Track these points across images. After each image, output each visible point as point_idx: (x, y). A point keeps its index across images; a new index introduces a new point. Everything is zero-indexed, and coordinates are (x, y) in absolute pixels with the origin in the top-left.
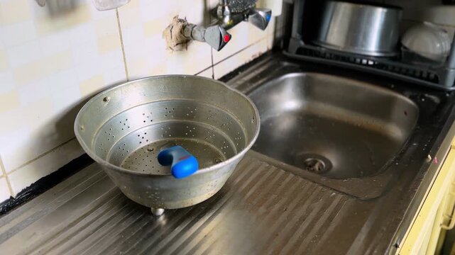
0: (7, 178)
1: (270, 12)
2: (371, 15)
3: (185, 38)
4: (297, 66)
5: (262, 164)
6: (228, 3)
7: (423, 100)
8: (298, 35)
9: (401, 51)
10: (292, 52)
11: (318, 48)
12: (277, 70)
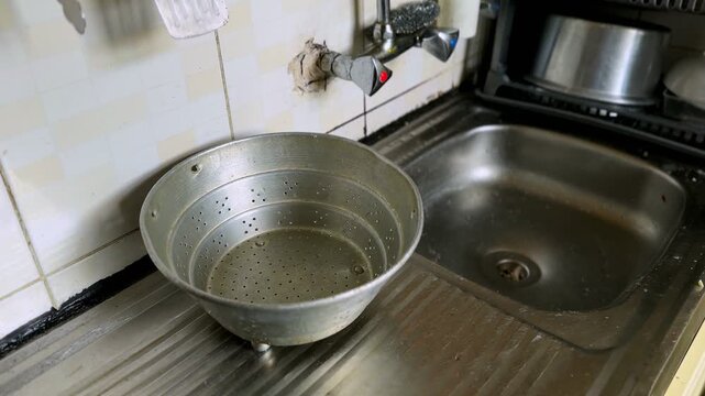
0: (45, 281)
1: (457, 33)
2: (617, 40)
3: (322, 72)
4: (497, 114)
5: (426, 276)
6: (391, 19)
7: (694, 180)
8: (500, 65)
9: (662, 97)
10: (490, 93)
11: (531, 88)
12: (464, 119)
